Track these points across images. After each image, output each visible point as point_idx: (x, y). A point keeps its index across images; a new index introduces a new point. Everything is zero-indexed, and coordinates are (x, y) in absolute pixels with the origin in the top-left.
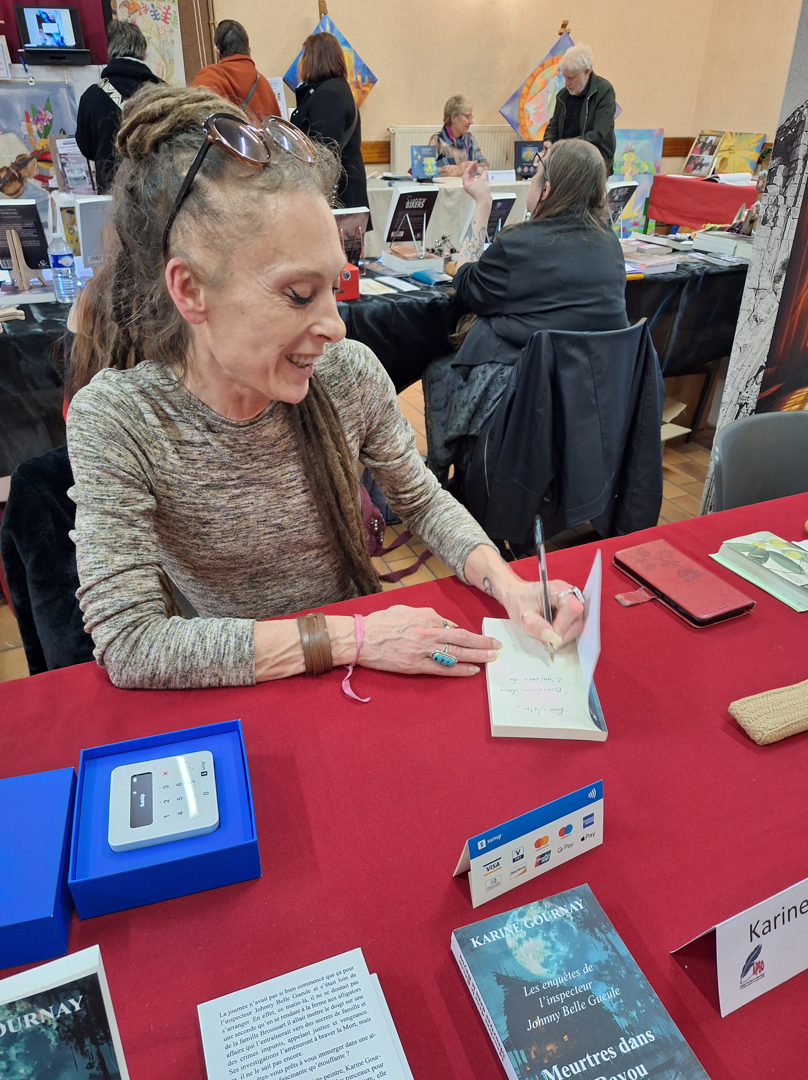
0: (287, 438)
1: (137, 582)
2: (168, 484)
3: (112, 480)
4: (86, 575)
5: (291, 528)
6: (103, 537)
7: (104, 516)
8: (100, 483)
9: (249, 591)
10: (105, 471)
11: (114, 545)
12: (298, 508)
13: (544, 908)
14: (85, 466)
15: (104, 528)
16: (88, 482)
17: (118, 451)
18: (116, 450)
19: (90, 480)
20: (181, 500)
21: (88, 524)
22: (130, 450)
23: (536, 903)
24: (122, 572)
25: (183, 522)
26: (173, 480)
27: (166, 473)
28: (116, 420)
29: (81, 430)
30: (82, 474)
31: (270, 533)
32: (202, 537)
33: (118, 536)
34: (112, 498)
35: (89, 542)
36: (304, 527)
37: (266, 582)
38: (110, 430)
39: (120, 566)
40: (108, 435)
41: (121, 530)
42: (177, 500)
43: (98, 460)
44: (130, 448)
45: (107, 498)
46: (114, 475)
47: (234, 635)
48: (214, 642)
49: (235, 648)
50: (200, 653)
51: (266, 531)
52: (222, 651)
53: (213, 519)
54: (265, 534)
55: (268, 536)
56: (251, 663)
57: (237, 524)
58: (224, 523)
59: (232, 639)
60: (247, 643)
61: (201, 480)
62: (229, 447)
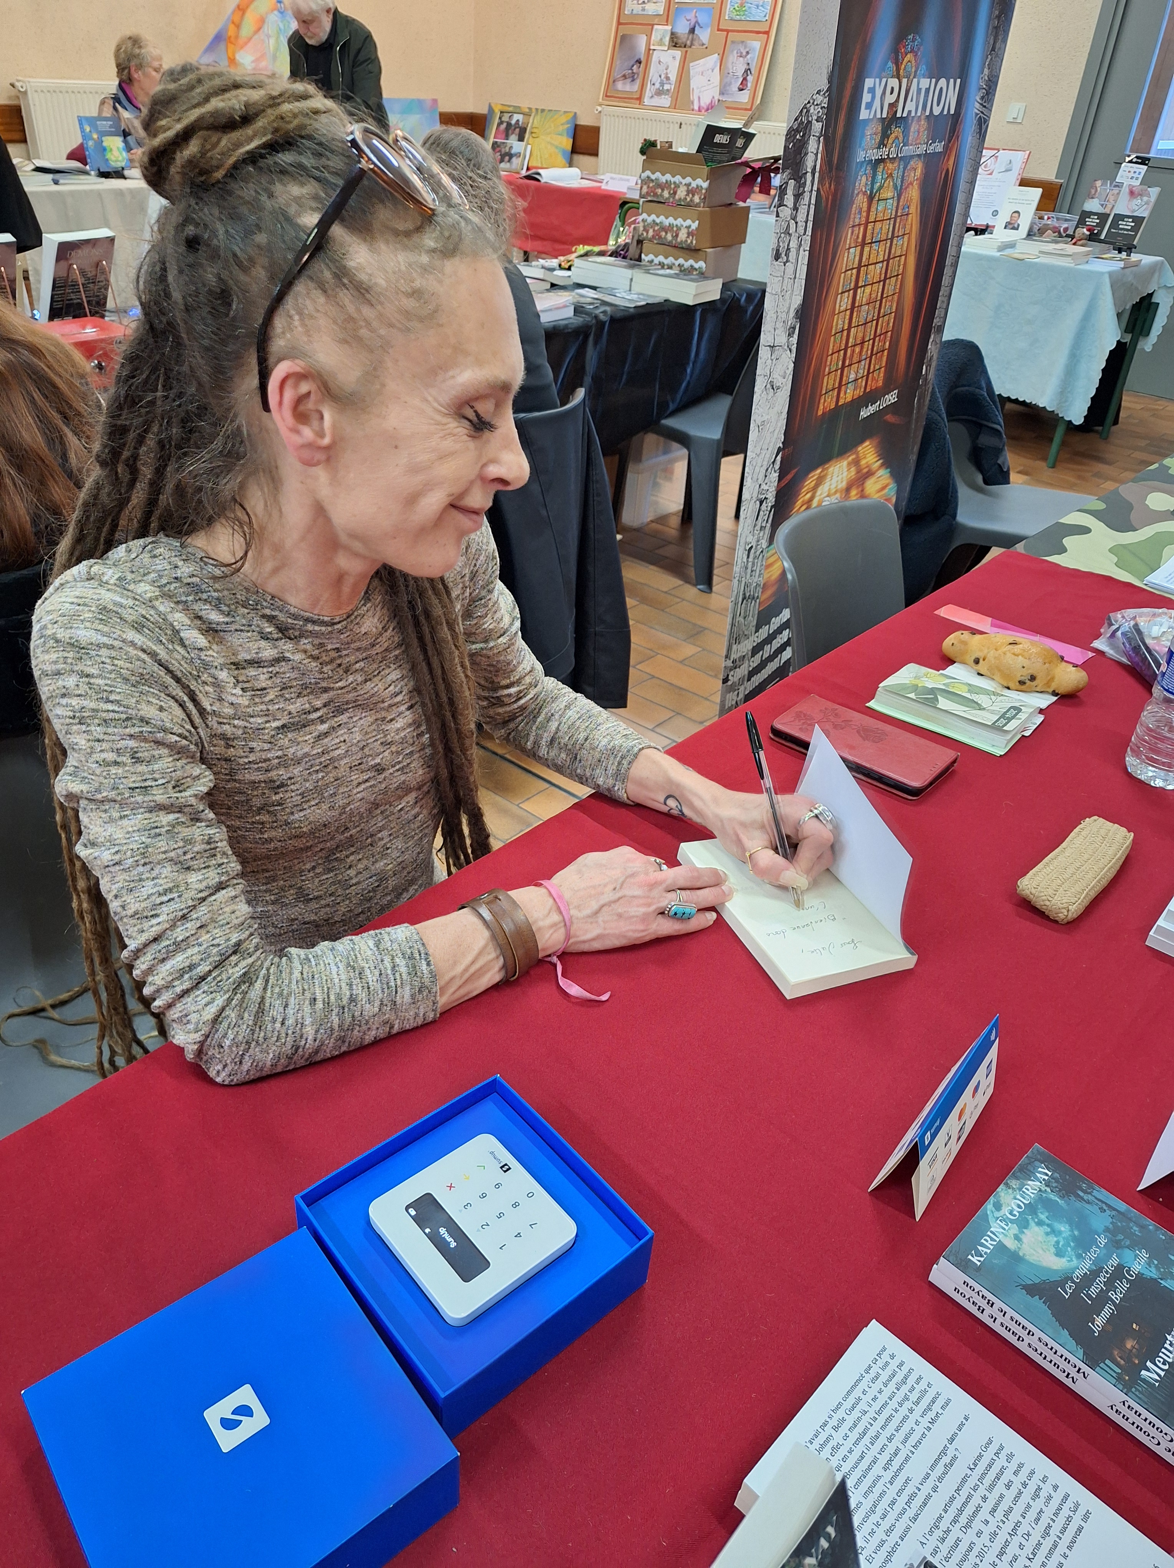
0: (389, 631)
1: (227, 909)
2: (229, 739)
3: (156, 753)
5: (393, 766)
6: (163, 849)
7: (154, 814)
8: (138, 760)
9: (324, 877)
10: (145, 740)
11: (182, 858)
12: (402, 735)
13: (1013, 1188)
14: (106, 737)
15: (160, 835)
16: (116, 763)
17: (158, 702)
18: (154, 701)
19: (119, 760)
20: (246, 760)
21: (128, 833)
22: (173, 698)
23: (1002, 1186)
24: (204, 899)
25: (245, 793)
26: (234, 730)
27: (225, 721)
28: (144, 651)
29: (88, 676)
30: (101, 751)
31: (366, 781)
32: (272, 809)
33: (188, 841)
34: (160, 782)
35: (143, 861)
36: (408, 761)
37: (347, 857)
38: (141, 671)
39: (201, 891)
40: (138, 679)
41: (185, 832)
42: (241, 761)
43: (129, 723)
44: (174, 694)
45: (154, 783)
46: (158, 743)
47: (400, 955)
48: (377, 973)
49: (409, 974)
50: (363, 996)
51: (360, 780)
52: (392, 984)
53: (290, 778)
54: (359, 784)
55: (363, 786)
56: (434, 990)
57: (323, 777)
58: (306, 780)
59: (401, 962)
60: (424, 963)
61: (274, 720)
62: (315, 658)
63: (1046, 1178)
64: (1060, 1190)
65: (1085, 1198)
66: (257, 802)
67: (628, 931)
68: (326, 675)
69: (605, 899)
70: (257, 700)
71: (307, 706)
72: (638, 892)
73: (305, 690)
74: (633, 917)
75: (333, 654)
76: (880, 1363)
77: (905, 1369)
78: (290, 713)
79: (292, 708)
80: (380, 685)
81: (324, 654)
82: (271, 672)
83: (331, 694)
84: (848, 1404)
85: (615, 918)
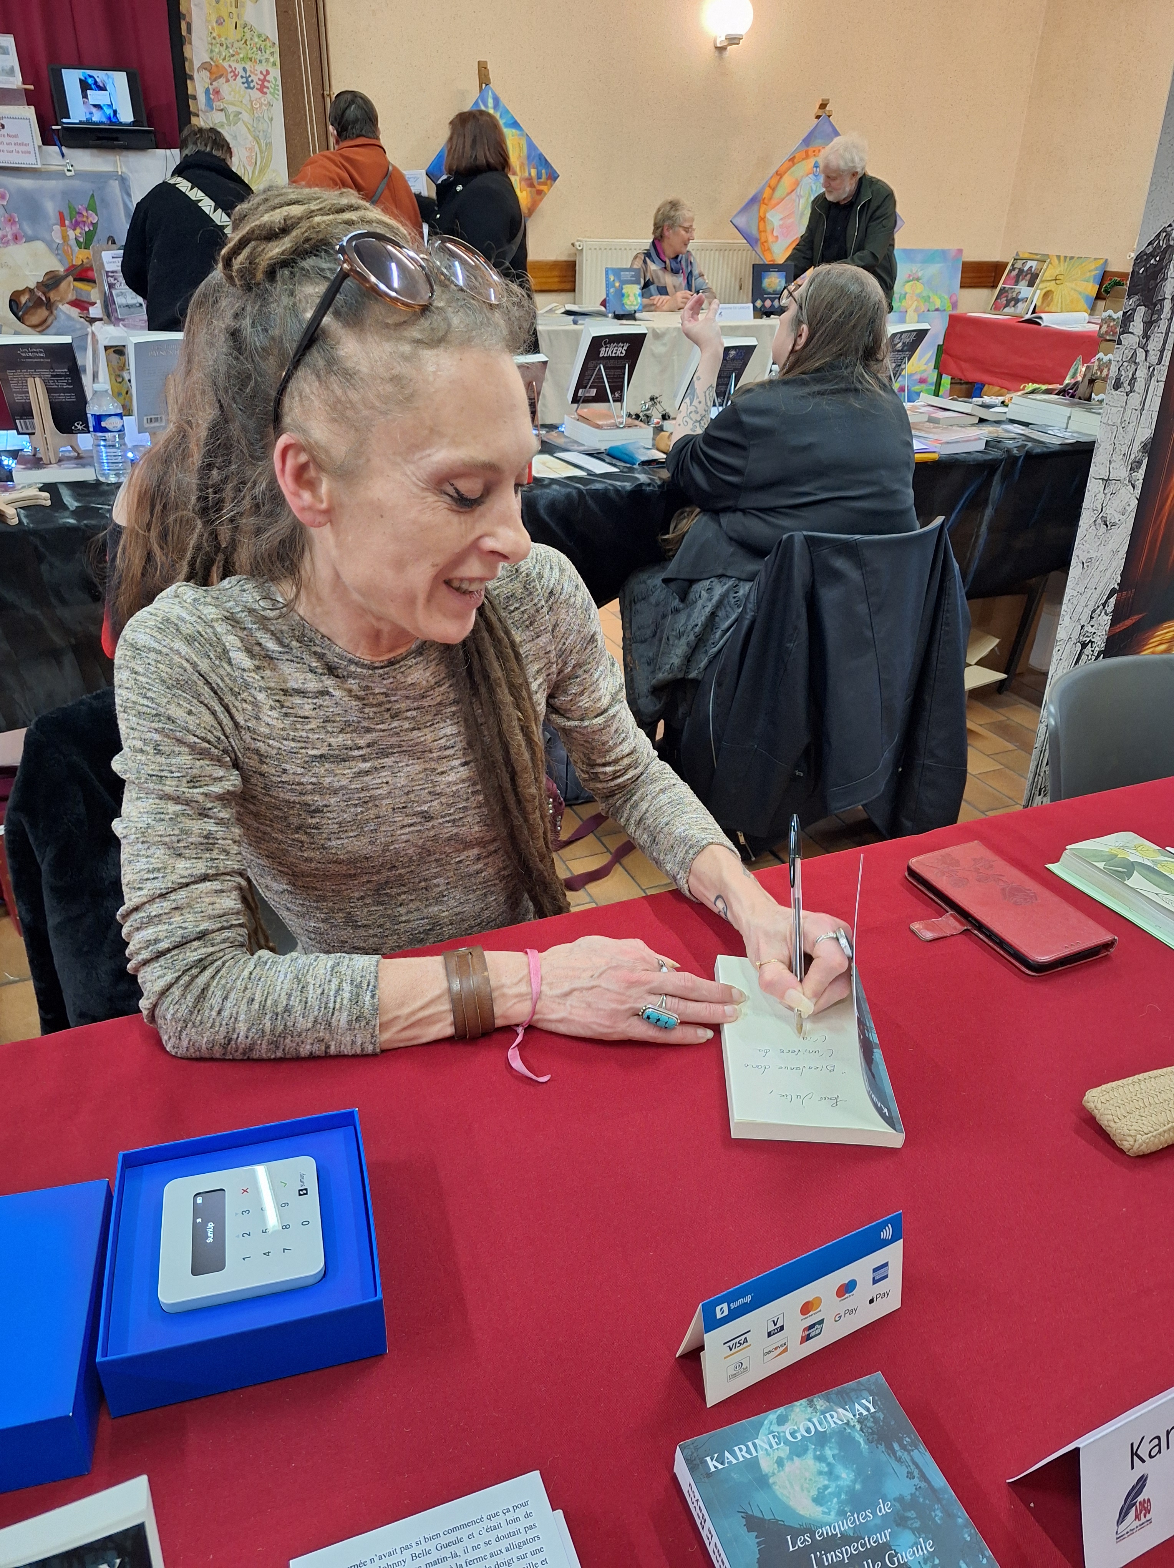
1: (207, 900)
2: (262, 755)
3: (177, 749)
4: (135, 888)
5: (442, 817)
6: (160, 833)
7: (163, 802)
8: (159, 752)
9: (374, 908)
10: (168, 737)
11: (175, 845)
12: (454, 789)
13: (815, 1409)
14: (138, 727)
15: (163, 820)
16: (142, 751)
17: (188, 706)
18: (185, 704)
19: (144, 749)
20: (279, 780)
21: (140, 813)
22: (206, 705)
23: (804, 1402)
24: (187, 885)
25: (281, 809)
26: (269, 749)
27: (259, 738)
28: (188, 661)
29: (136, 673)
30: (134, 738)
31: (412, 825)
32: (309, 830)
33: (184, 831)
34: (175, 775)
35: (141, 840)
36: (461, 815)
37: (399, 894)
38: (177, 676)
39: (185, 877)
40: (175, 683)
41: (188, 823)
42: (274, 779)
43: (157, 719)
44: (206, 702)
45: (169, 775)
46: (180, 741)
47: (349, 981)
48: (319, 991)
49: (351, 1000)
50: (298, 1008)
51: (405, 823)
52: (331, 1005)
53: (326, 806)
54: (403, 827)
55: (407, 830)
56: (373, 1023)
57: (362, 812)
58: (344, 811)
59: (347, 987)
60: (369, 993)
61: (313, 748)
62: (358, 698)
63: (865, 1413)
64: (872, 1433)
65: (899, 1454)
66: (295, 821)
67: (591, 1022)
68: (366, 716)
69: (578, 984)
70: (299, 726)
71: (350, 742)
72: (613, 987)
73: (346, 727)
74: (601, 1009)
75: (382, 698)
76: (510, 1516)
77: (531, 1534)
78: (330, 745)
79: (332, 740)
80: (428, 736)
81: (371, 697)
82: (315, 704)
83: (374, 735)
84: (444, 1540)
85: (584, 1005)
